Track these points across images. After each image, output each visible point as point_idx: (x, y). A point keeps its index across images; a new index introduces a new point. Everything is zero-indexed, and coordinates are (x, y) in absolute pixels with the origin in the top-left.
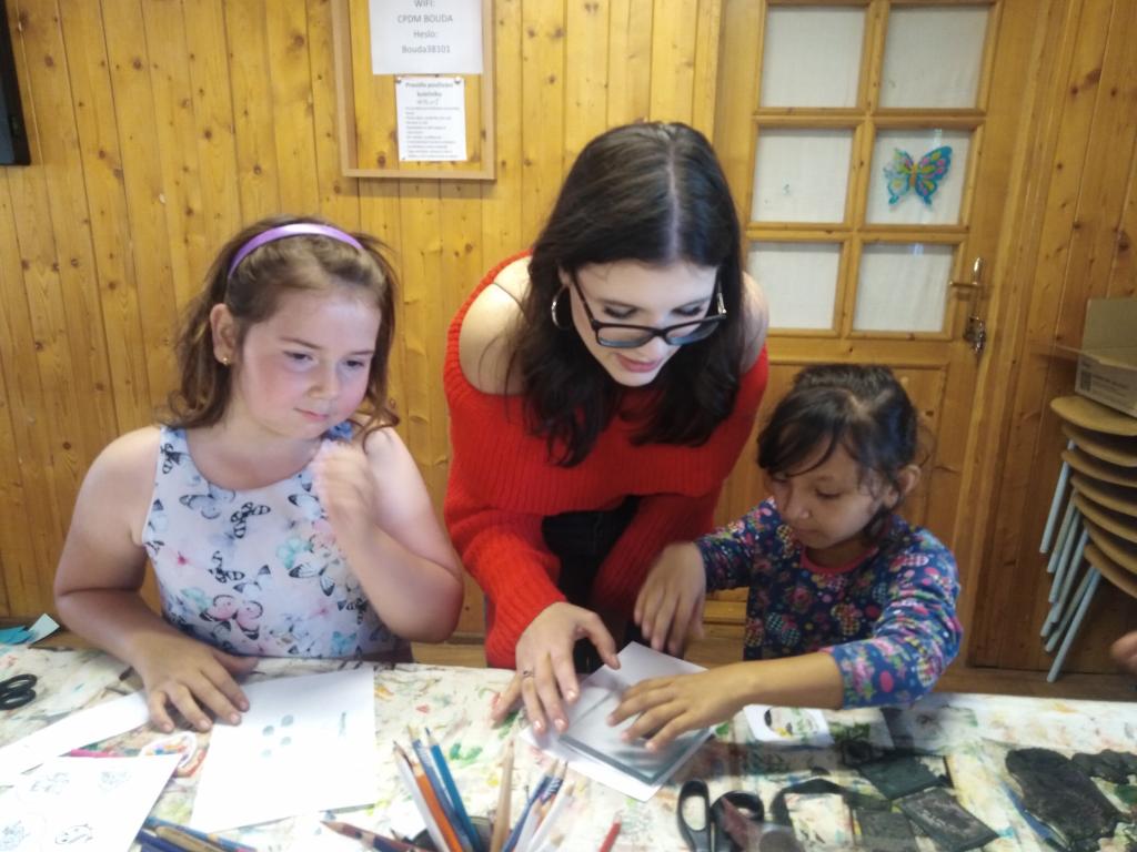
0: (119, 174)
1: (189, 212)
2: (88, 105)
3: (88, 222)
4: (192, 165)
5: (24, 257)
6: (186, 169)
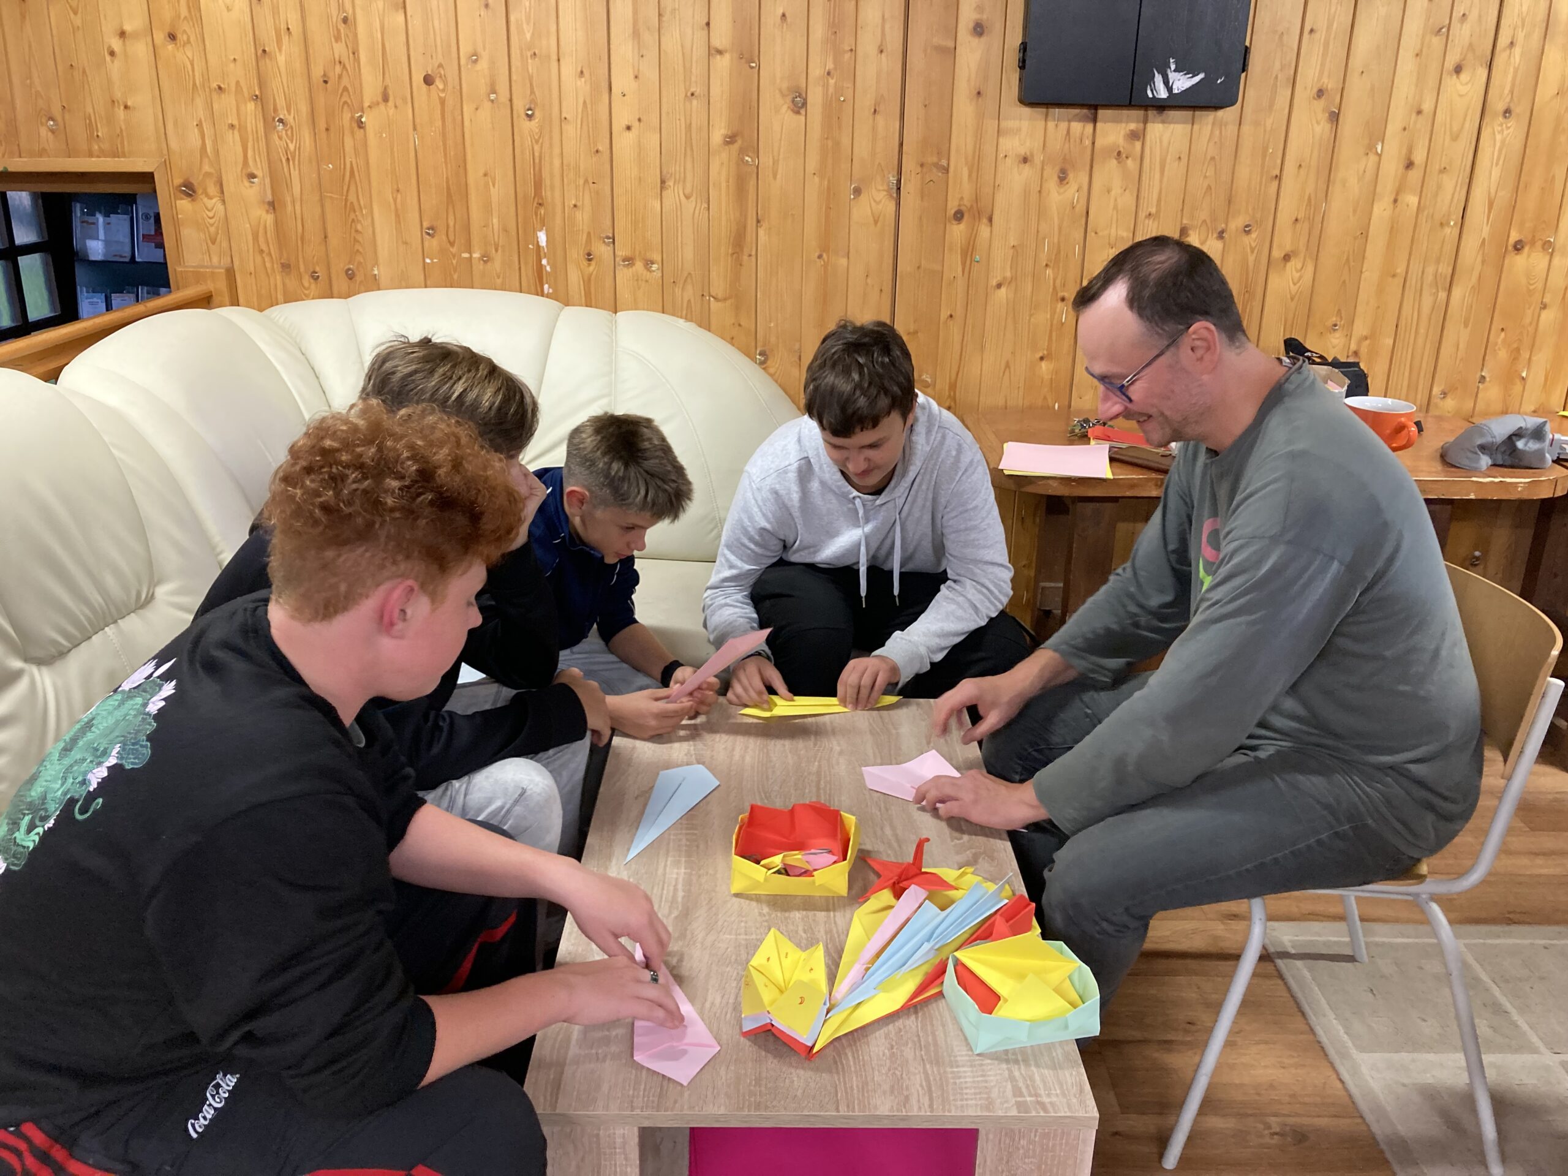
0: (1335, 117)
1: (1410, 165)
2: (1321, 35)
3: (1279, 178)
4: (1427, 106)
5: (1185, 221)
6: (1419, 112)
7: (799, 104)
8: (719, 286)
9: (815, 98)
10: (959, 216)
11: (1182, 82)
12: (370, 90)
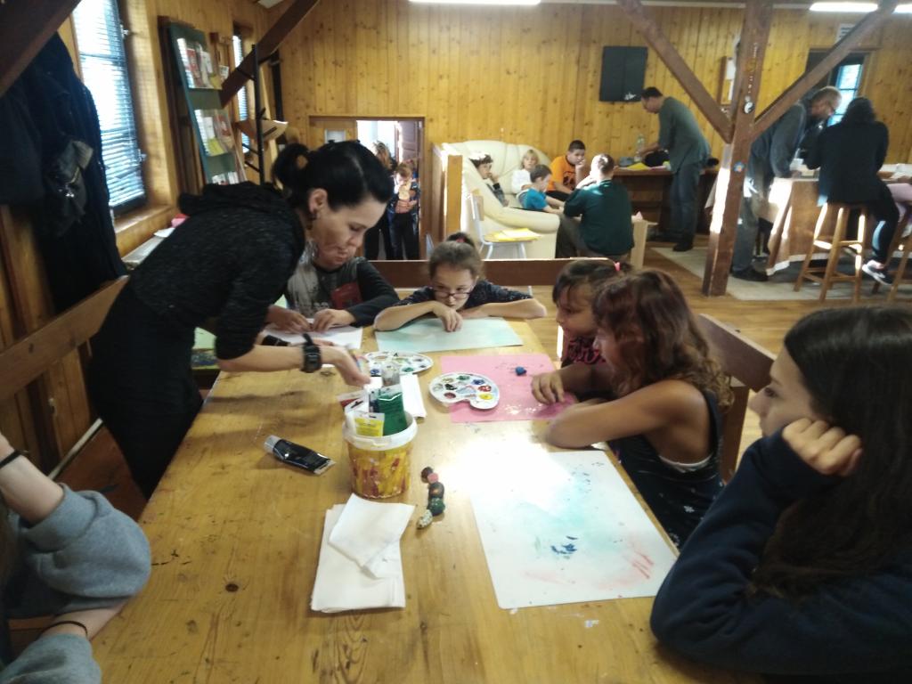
7: (555, 101)
8: (537, 139)
9: (558, 100)
10: (587, 124)
11: (632, 96)
12: (470, 98)
